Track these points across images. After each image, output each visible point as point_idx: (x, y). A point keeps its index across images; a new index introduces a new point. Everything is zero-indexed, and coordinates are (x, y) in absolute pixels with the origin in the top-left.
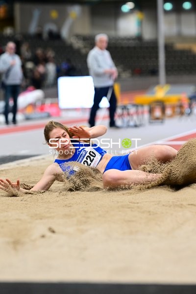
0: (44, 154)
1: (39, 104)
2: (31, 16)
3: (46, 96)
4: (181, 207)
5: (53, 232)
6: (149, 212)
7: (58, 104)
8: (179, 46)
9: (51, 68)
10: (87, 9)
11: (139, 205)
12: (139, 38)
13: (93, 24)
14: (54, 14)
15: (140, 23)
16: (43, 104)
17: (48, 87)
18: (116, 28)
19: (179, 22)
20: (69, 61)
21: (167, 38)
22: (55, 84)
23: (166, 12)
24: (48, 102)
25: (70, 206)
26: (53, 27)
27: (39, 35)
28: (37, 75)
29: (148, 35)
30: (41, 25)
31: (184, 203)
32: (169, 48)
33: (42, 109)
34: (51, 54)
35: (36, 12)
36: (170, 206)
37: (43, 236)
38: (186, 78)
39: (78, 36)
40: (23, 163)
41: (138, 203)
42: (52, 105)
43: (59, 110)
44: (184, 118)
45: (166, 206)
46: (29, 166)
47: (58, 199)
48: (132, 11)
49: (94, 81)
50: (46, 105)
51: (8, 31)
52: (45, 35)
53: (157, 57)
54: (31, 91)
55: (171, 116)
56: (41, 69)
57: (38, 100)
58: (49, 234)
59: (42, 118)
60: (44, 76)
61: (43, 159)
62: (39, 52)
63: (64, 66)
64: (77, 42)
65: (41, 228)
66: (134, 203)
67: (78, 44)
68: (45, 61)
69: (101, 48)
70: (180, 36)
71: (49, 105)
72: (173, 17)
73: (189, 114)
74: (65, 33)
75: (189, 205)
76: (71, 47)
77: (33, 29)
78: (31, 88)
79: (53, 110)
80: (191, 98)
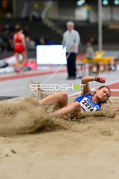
3: (29, 57)
7: (36, 62)
8: (112, 27)
10: (56, 3)
12: (88, 21)
13: (60, 12)
14: (36, 6)
15: (89, 12)
18: (74, 15)
19: (112, 12)
21: (104, 22)
22: (35, 50)
23: (103, 6)
24: (30, 60)
26: (36, 14)
27: (27, 18)
29: (92, 20)
30: (28, 12)
32: (105, 28)
33: (26, 65)
39: (50, 20)
42: (32, 62)
43: (37, 65)
48: (83, 5)
50: (28, 62)
51: (9, 15)
52: (31, 19)
53: (97, 33)
55: (103, 71)
59: (25, 70)
64: (50, 23)
70: (112, 21)
72: (108, 9)
73: (114, 71)
74: (43, 16)
76: (46, 26)
77: (24, 14)
80: (115, 60)
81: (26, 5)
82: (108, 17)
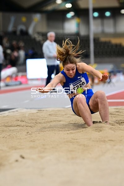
0: (18, 108)
1: (14, 76)
2: (9, 20)
3: (19, 71)
4: (104, 142)
5: (23, 158)
6: (84, 145)
7: (26, 76)
8: (103, 39)
9: (22, 53)
10: (44, 16)
11: (78, 140)
12: (78, 34)
14: (24, 19)
15: (78, 25)
16: (17, 76)
17: (20, 65)
18: (63, 28)
19: (103, 25)
20: (33, 49)
21: (95, 34)
22: (25, 63)
23: (94, 18)
24: (20, 74)
25: (34, 141)
26: (23, 27)
27: (14, 32)
28: (13, 58)
29: (83, 33)
30: (15, 26)
31: (106, 139)
32: (96, 40)
33: (16, 79)
34: (22, 44)
35: (13, 18)
36: (97, 141)
37: (17, 161)
38: (107, 59)
39: (38, 33)
40: (4, 114)
41: (77, 139)
43: (27, 80)
44: (106, 85)
45: (95, 141)
46: (8, 116)
47: (26, 137)
48: (73, 17)
49: (47, 62)
50: (18, 77)
52: (18, 33)
53: (89, 47)
54: (9, 68)
55: (98, 84)
56: (16, 54)
57: (13, 73)
58: (20, 159)
59: (16, 85)
60: (17, 58)
61: (17, 111)
62: (14, 43)
63: (30, 52)
64: (39, 37)
65: (15, 155)
66: (74, 139)
67: (39, 38)
68: (18, 49)
69: (51, 41)
70: (103, 33)
71: (21, 76)
72: (99, 21)
73: (109, 83)
74: (31, 31)
75: (109, 140)
76: (35, 39)
77: (10, 28)
78: (9, 66)
79: (23, 80)
80: (110, 73)
81: (13, 19)
82: (99, 29)
